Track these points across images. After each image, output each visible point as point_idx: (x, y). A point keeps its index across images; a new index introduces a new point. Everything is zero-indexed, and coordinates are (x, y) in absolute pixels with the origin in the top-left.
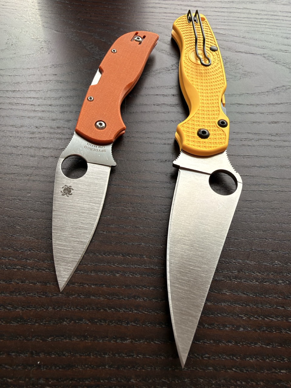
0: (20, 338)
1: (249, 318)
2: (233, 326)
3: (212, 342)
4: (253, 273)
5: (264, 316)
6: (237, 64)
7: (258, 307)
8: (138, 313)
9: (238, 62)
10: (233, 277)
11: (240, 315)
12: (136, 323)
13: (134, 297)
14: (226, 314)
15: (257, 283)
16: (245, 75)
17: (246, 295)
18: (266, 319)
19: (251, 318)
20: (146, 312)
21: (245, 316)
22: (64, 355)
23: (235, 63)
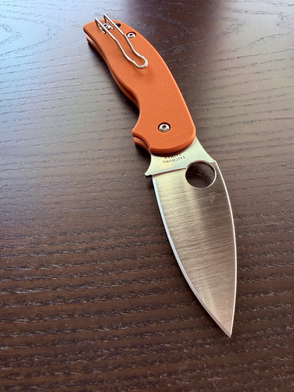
8: (273, 268)
12: (274, 277)
13: (264, 253)
20: (280, 265)
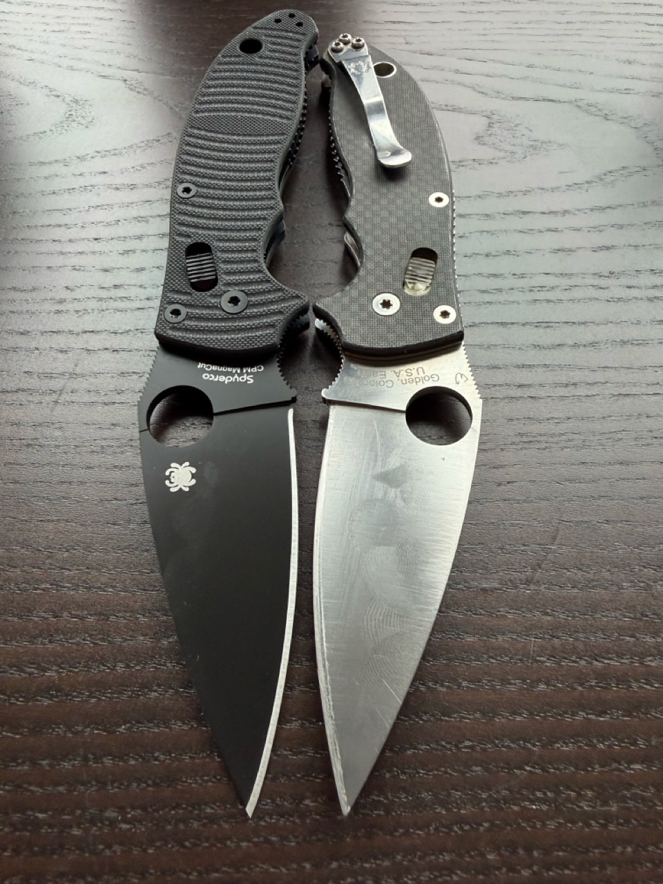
0: (57, 730)
1: (558, 664)
2: (524, 680)
3: (478, 715)
4: (565, 571)
5: (590, 656)
6: (517, 126)
7: (577, 639)
9: (517, 122)
10: (520, 580)
11: (538, 658)
14: (507, 658)
15: (576, 590)
16: (535, 148)
17: (550, 615)
18: (595, 663)
19: (563, 663)
21: (548, 659)
22: (156, 759)
23: (513, 125)
